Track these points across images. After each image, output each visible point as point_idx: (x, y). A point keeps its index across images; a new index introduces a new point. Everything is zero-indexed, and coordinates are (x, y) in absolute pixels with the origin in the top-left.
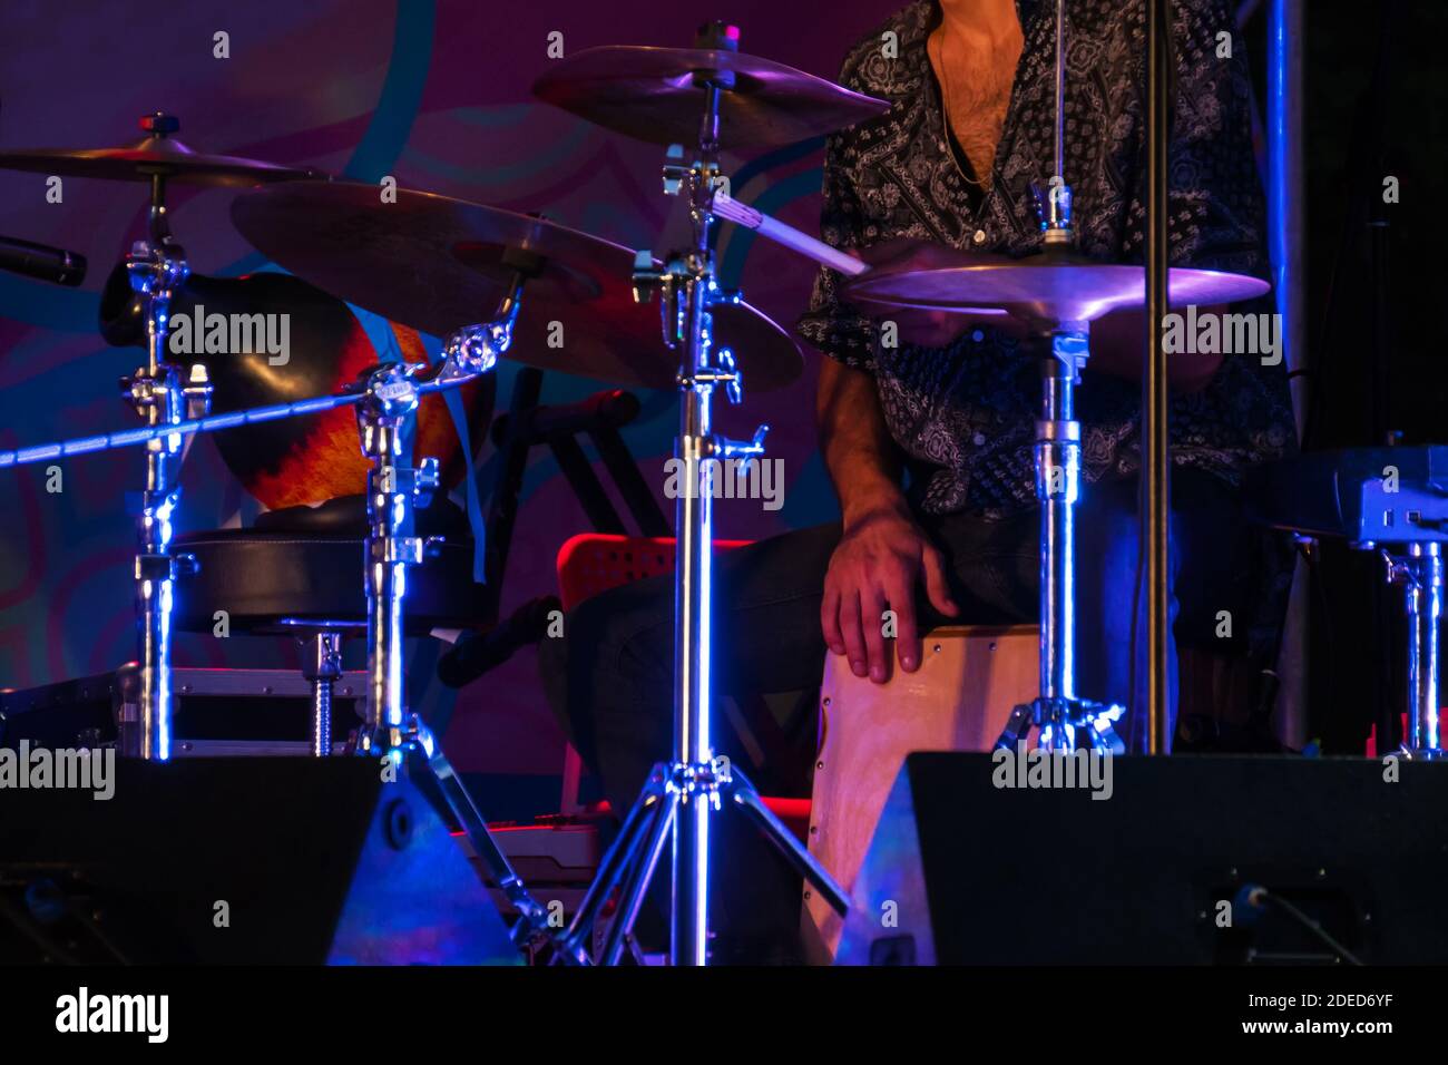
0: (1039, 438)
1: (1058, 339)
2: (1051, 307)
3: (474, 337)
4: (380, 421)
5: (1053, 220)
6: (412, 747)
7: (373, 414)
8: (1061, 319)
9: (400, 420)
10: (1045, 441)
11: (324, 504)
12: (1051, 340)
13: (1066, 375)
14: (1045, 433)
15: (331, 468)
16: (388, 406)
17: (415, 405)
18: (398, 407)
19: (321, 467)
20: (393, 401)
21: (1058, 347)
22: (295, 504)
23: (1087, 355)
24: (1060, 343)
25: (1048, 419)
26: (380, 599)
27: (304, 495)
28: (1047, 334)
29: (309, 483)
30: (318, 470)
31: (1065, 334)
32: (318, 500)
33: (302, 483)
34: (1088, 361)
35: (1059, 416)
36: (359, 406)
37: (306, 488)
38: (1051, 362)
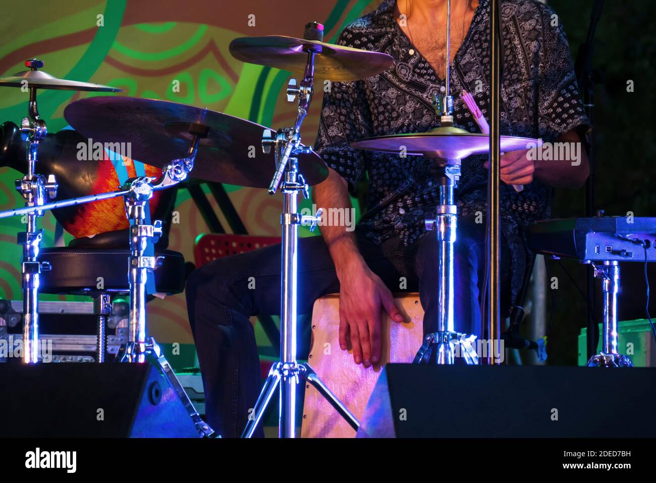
0: (438, 213)
1: (447, 168)
2: (443, 153)
3: (177, 165)
4: (135, 203)
5: (445, 111)
6: (150, 352)
7: (132, 200)
8: (448, 158)
9: (144, 203)
10: (440, 214)
11: (95, 236)
12: (444, 168)
13: (450, 184)
14: (441, 211)
15: (97, 220)
16: (138, 196)
17: (151, 196)
18: (143, 197)
19: (92, 219)
20: (140, 194)
21: (447, 171)
22: (84, 236)
23: (460, 175)
24: (448, 170)
25: (443, 204)
26: (135, 284)
27: (87, 232)
28: (442, 165)
29: (88, 227)
30: (91, 221)
31: (450, 166)
32: (93, 234)
33: (85, 227)
34: (461, 177)
35: (448, 203)
36: (126, 196)
37: (87, 229)
38: (444, 178)
